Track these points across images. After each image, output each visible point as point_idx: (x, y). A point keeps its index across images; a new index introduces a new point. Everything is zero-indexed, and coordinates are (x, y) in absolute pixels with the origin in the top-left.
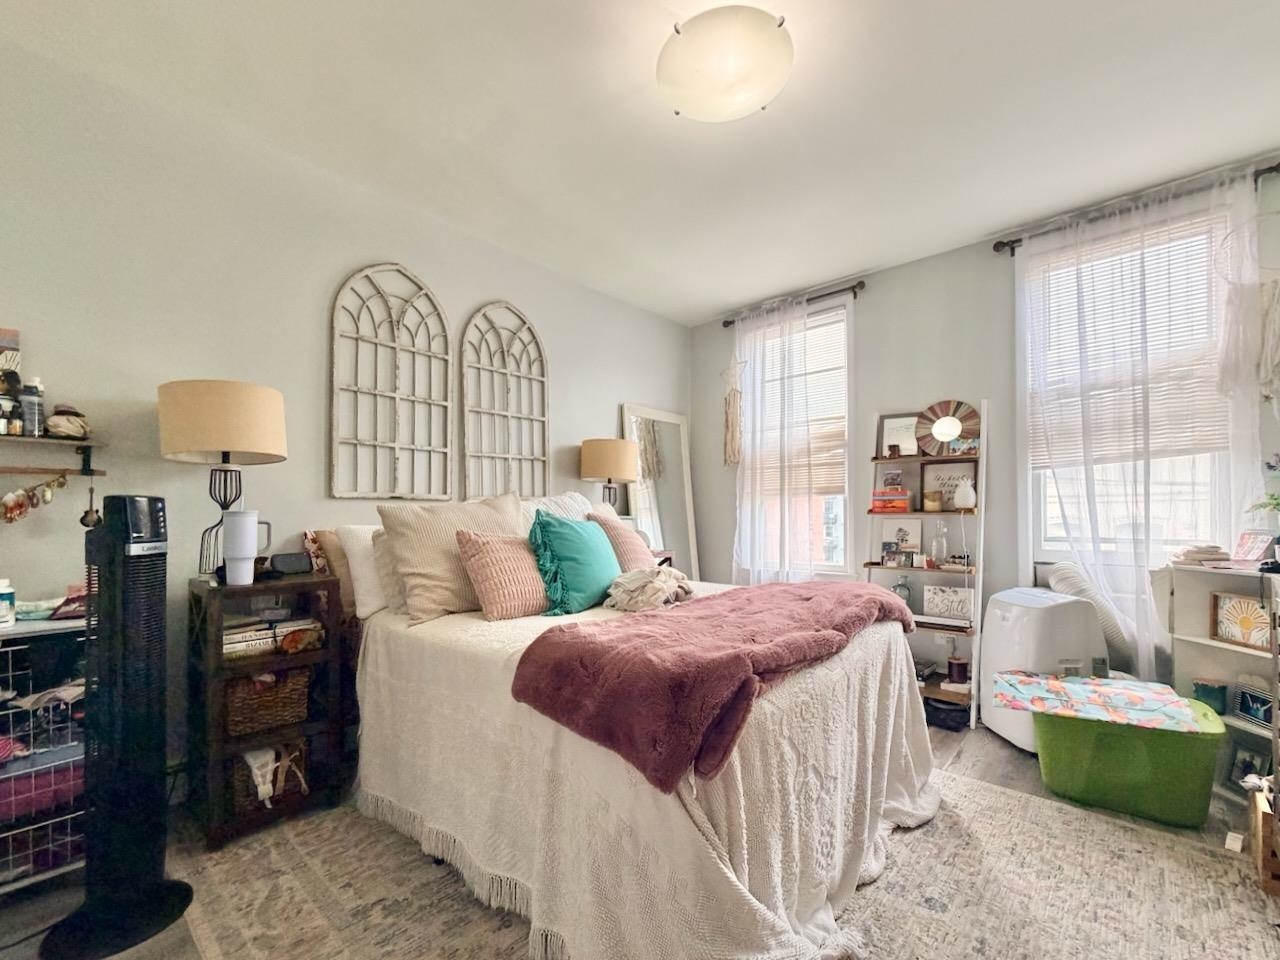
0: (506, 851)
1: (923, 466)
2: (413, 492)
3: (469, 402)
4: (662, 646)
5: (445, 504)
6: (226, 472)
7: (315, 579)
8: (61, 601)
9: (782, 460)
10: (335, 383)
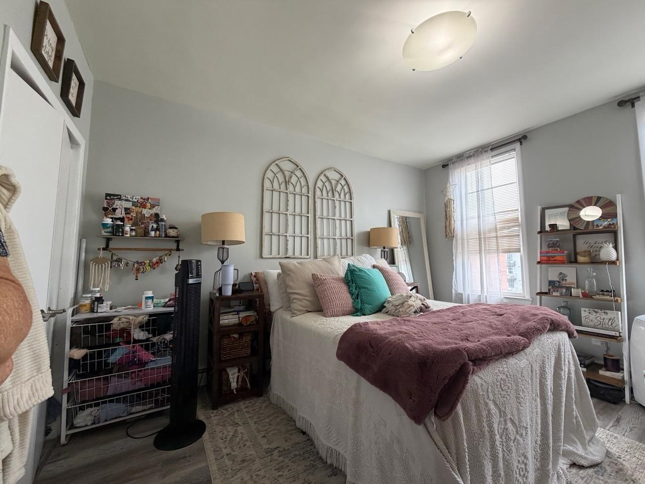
0: (334, 436)
1: (574, 236)
2: (294, 255)
3: (318, 213)
4: (414, 339)
5: (308, 260)
6: (223, 248)
7: (255, 293)
8: (168, 299)
9: (480, 234)
10: (264, 210)
